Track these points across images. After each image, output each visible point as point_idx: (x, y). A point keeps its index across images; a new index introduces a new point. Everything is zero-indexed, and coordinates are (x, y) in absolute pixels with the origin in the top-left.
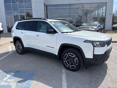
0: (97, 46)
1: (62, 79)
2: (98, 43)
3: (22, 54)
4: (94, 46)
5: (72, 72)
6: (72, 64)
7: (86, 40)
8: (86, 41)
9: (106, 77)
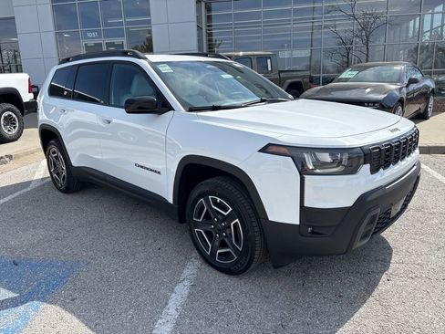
0: (318, 171)
1: (167, 304)
2: (327, 158)
3: (67, 190)
4: (303, 171)
5: (222, 275)
6: (223, 245)
7: (269, 144)
8: (270, 148)
9: (361, 310)
